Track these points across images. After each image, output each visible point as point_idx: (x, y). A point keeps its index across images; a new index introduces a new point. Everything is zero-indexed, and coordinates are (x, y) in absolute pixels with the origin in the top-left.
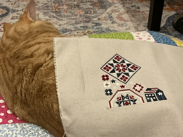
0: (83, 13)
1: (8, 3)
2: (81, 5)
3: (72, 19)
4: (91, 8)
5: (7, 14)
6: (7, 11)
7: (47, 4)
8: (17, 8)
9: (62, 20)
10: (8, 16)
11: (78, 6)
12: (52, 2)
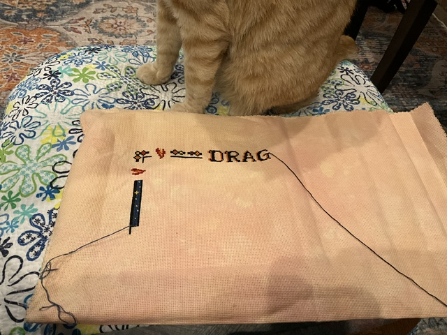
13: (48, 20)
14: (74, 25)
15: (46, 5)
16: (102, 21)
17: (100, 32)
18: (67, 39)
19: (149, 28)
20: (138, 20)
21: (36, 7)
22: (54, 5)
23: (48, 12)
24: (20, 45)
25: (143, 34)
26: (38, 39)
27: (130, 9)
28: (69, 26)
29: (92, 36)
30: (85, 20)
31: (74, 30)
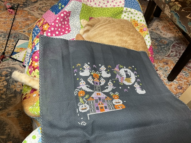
10: (37, 3)
13: (24, 7)
16: (42, 8)
17: (41, 11)
18: (31, 13)
21: (19, 3)
23: (24, 4)
26: (21, 13)
27: (52, 3)
28: (31, 9)
29: (39, 13)
30: (36, 7)
31: (33, 10)
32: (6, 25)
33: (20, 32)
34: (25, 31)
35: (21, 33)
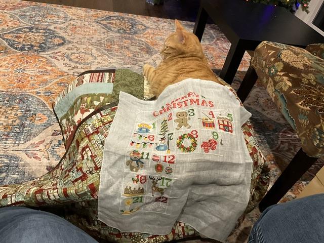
0: (131, 55)
1: (65, 34)
2: (131, 48)
3: (121, 59)
4: (139, 52)
5: (63, 44)
6: (63, 41)
7: (100, 41)
8: (72, 40)
9: (112, 58)
10: (64, 46)
11: (128, 48)
12: (105, 40)
13: (40, 51)
14: (55, 55)
15: (38, 43)
16: (71, 54)
17: (70, 60)
18: (51, 62)
19: (98, 61)
20: (92, 55)
21: (33, 44)
22: (43, 43)
23: (40, 47)
24: (24, 64)
25: (94, 63)
26: (35, 62)
27: (87, 49)
28: (53, 55)
29: (65, 62)
30: (62, 53)
31: (55, 58)
32: (6, 79)
33: (31, 92)
34: (40, 93)
35: (33, 95)
